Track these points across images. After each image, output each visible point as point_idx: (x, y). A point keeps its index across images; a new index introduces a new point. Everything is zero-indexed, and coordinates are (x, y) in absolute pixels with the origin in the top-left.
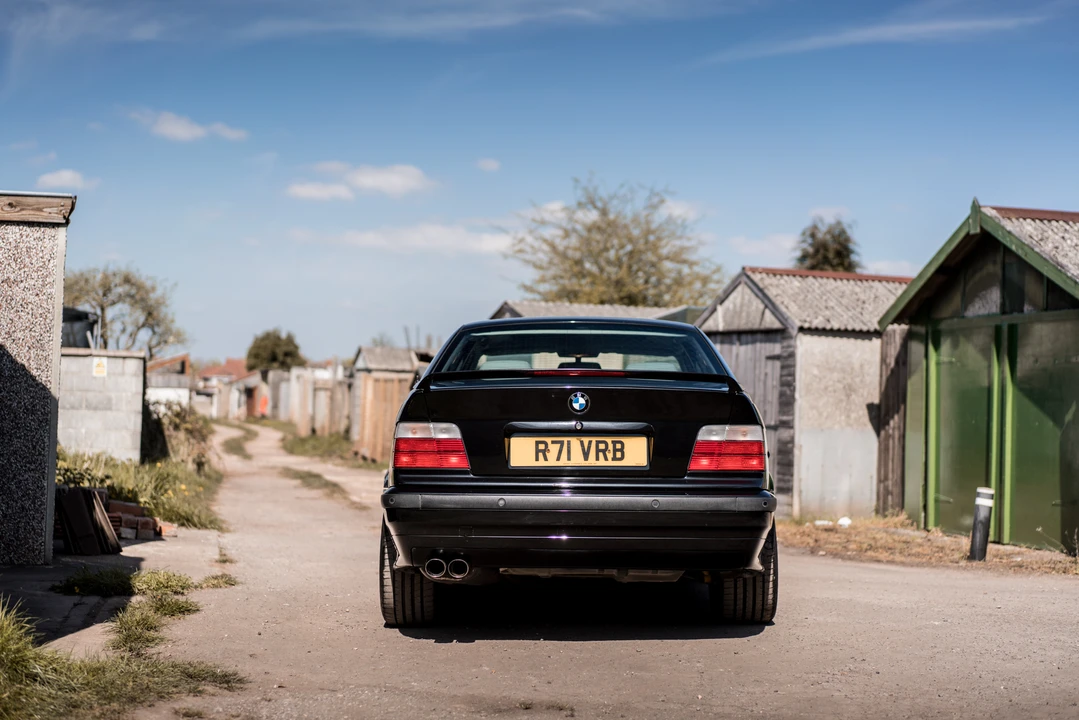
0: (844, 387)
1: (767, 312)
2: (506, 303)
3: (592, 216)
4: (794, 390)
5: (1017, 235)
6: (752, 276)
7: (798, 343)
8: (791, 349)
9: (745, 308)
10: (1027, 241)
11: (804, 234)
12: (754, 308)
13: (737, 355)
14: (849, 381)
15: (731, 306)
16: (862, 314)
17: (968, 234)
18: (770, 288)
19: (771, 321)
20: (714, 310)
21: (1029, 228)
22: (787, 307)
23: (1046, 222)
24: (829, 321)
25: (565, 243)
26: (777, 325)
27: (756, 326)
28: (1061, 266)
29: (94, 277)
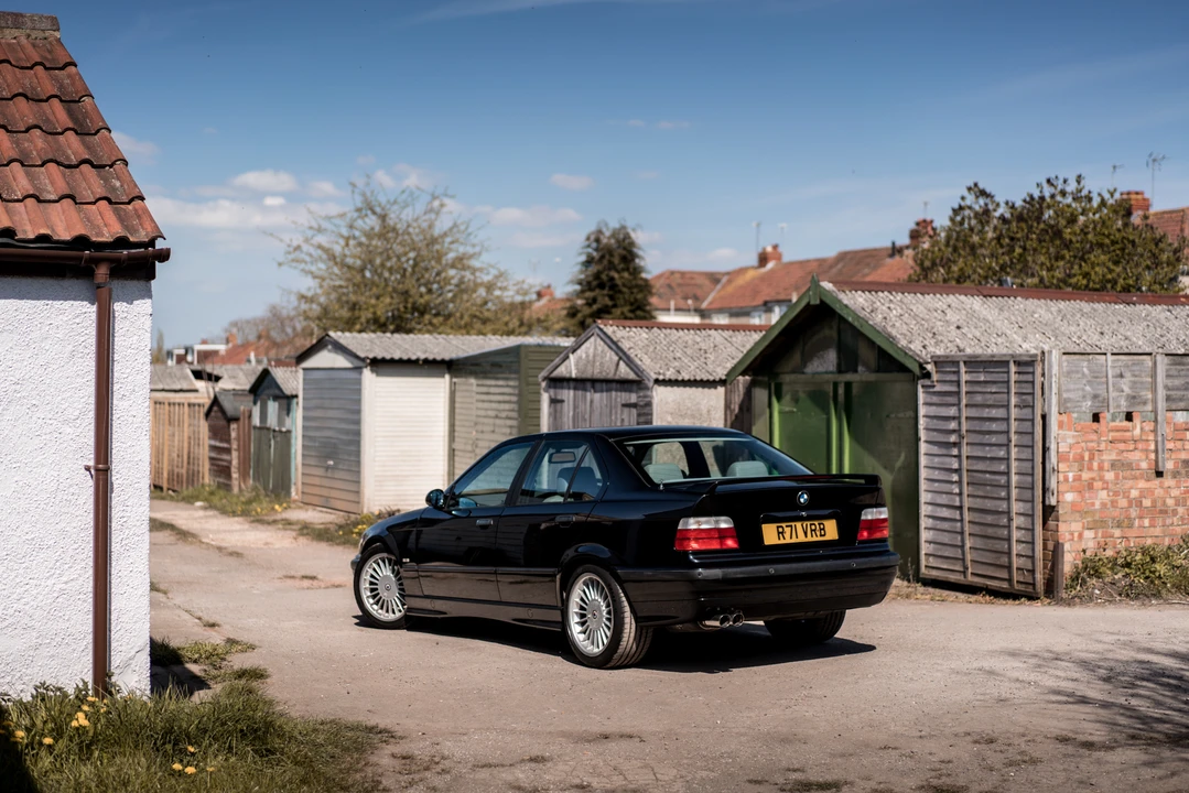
1: (622, 364)
3: (372, 222)
5: (851, 307)
6: (605, 330)
7: (654, 393)
8: (647, 399)
9: (598, 358)
10: (862, 314)
12: (607, 359)
13: (592, 402)
15: (584, 356)
16: (706, 364)
17: (808, 304)
18: (622, 340)
19: (624, 371)
20: (568, 357)
21: (861, 300)
22: (641, 361)
23: (873, 293)
24: (679, 372)
25: (344, 250)
26: (632, 376)
27: (611, 376)
28: (892, 337)
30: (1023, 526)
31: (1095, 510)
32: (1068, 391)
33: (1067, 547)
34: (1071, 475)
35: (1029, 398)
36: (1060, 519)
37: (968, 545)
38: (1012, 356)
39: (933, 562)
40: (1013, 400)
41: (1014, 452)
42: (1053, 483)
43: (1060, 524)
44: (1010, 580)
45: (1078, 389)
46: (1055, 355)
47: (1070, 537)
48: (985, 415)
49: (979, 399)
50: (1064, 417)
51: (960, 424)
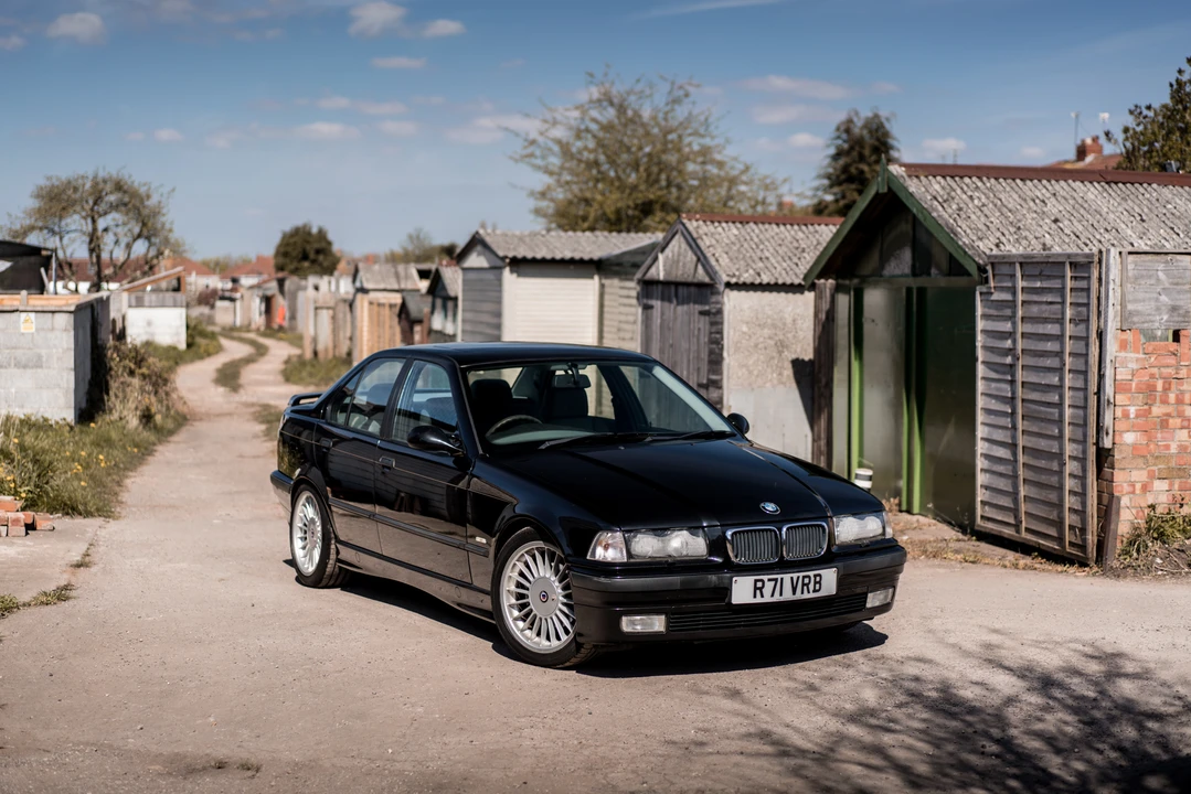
0: (776, 344)
1: (700, 267)
2: (477, 233)
3: (609, 114)
4: (722, 349)
5: (918, 198)
6: (688, 226)
7: (726, 299)
8: (719, 306)
9: (681, 258)
11: (838, 129)
12: (688, 259)
13: (675, 308)
14: (781, 337)
15: (670, 255)
16: (797, 265)
17: (877, 194)
18: (704, 237)
19: (701, 276)
20: (656, 259)
21: (937, 187)
22: (717, 261)
23: (957, 179)
24: (759, 275)
25: (579, 144)
26: (707, 280)
27: (690, 280)
28: (955, 235)
29: (84, 185)
30: (1076, 473)
31: (1171, 456)
32: (1136, 301)
33: (1125, 501)
34: (1132, 410)
35: (1084, 309)
36: (1116, 465)
37: (1023, 492)
38: (1069, 256)
39: (990, 513)
40: (1069, 313)
41: (1068, 377)
42: (1108, 420)
43: (1116, 472)
44: (1060, 539)
45: (1150, 299)
46: (1114, 253)
47: (1131, 489)
48: (1041, 331)
49: (1035, 310)
50: (1129, 336)
51: (1014, 341)
